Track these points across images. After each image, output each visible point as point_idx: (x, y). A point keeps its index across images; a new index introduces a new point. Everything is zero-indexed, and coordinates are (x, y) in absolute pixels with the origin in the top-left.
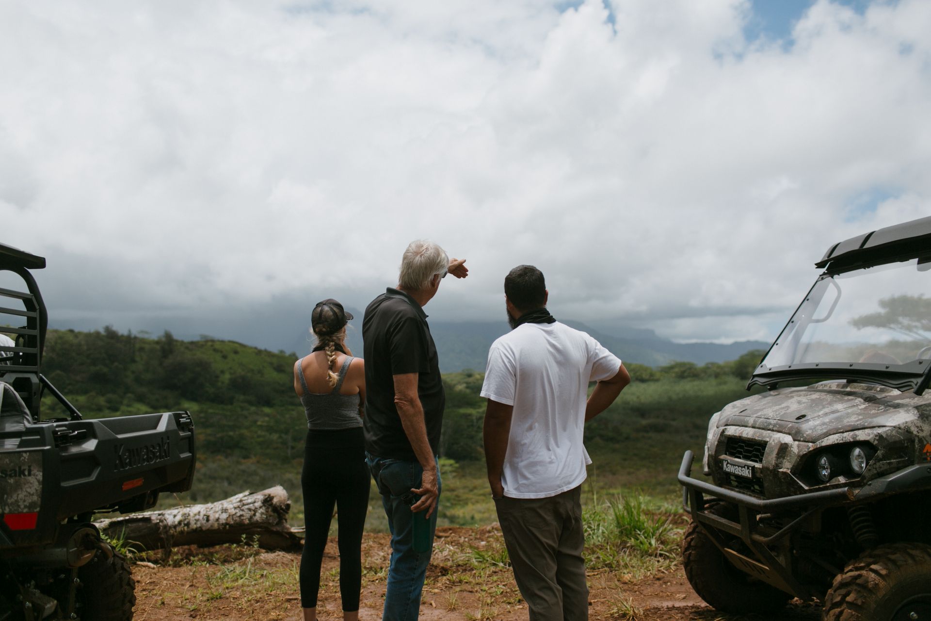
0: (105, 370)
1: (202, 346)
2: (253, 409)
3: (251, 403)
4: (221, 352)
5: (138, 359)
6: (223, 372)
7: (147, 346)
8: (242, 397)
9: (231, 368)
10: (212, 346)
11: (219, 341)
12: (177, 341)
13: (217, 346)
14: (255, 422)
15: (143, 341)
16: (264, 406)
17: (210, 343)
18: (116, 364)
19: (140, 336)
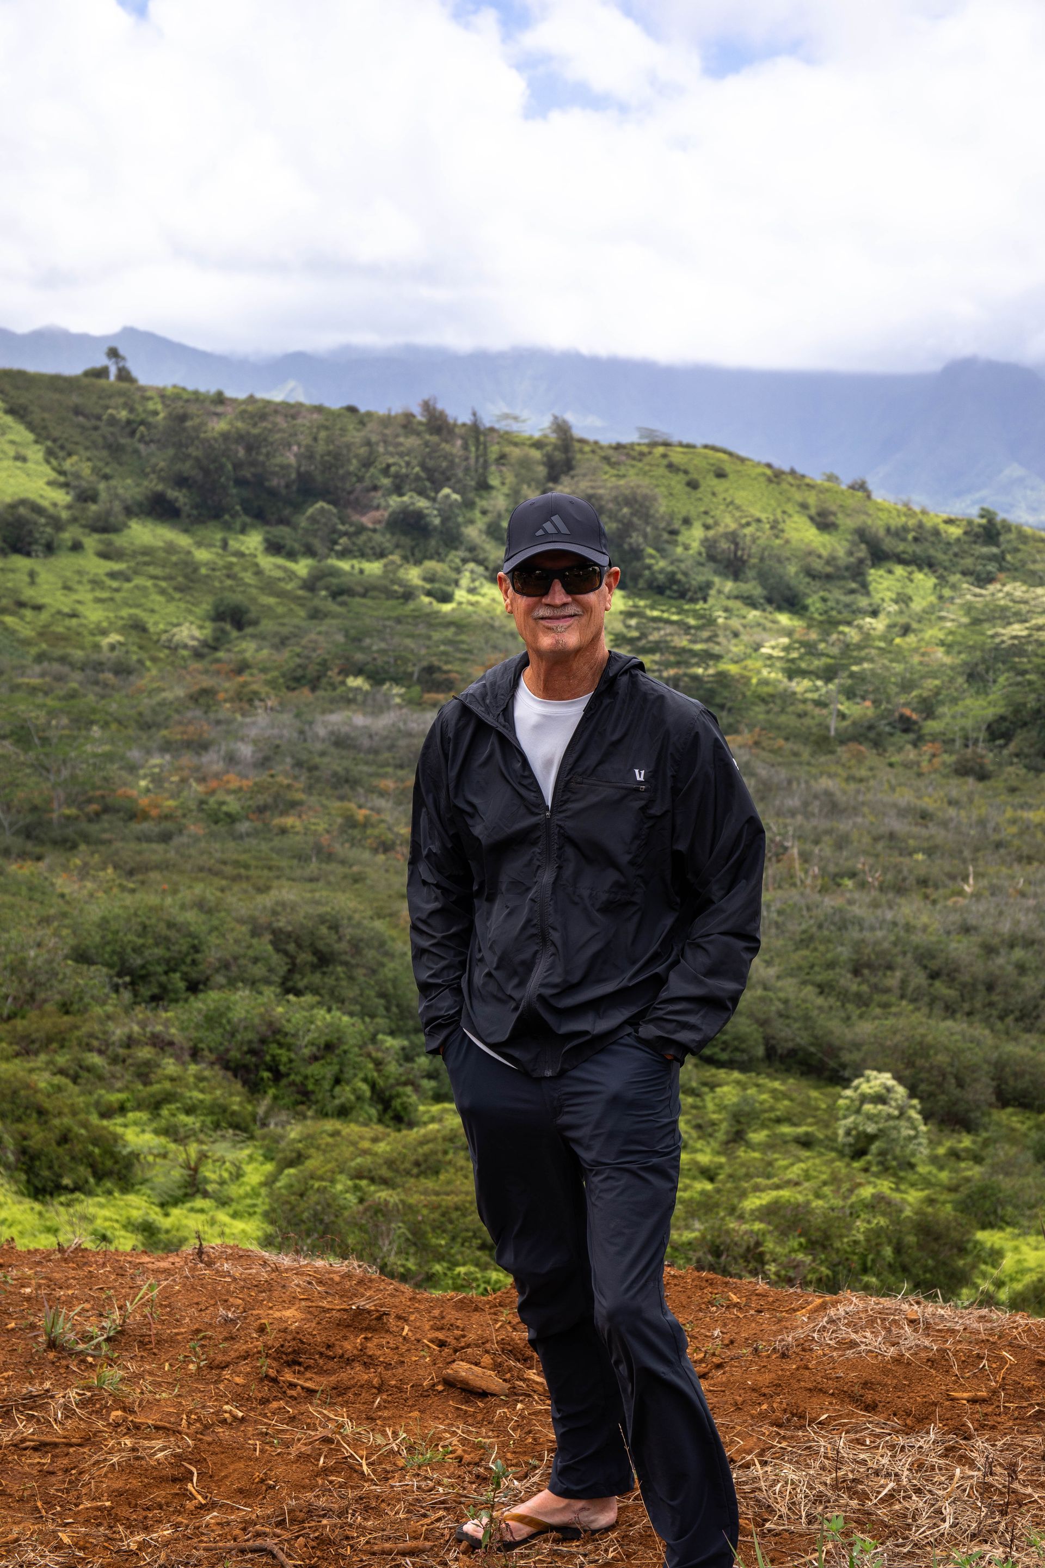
0: (422, 503)
1: (642, 454)
2: (754, 614)
3: (751, 603)
4: (686, 472)
5: (494, 481)
6: (687, 522)
7: (515, 453)
8: (729, 586)
9: (706, 513)
10: (664, 456)
11: (681, 445)
12: (582, 441)
13: (677, 457)
14: (757, 647)
15: (508, 438)
16: (780, 609)
17: (660, 450)
18: (446, 491)
19: (501, 426)
